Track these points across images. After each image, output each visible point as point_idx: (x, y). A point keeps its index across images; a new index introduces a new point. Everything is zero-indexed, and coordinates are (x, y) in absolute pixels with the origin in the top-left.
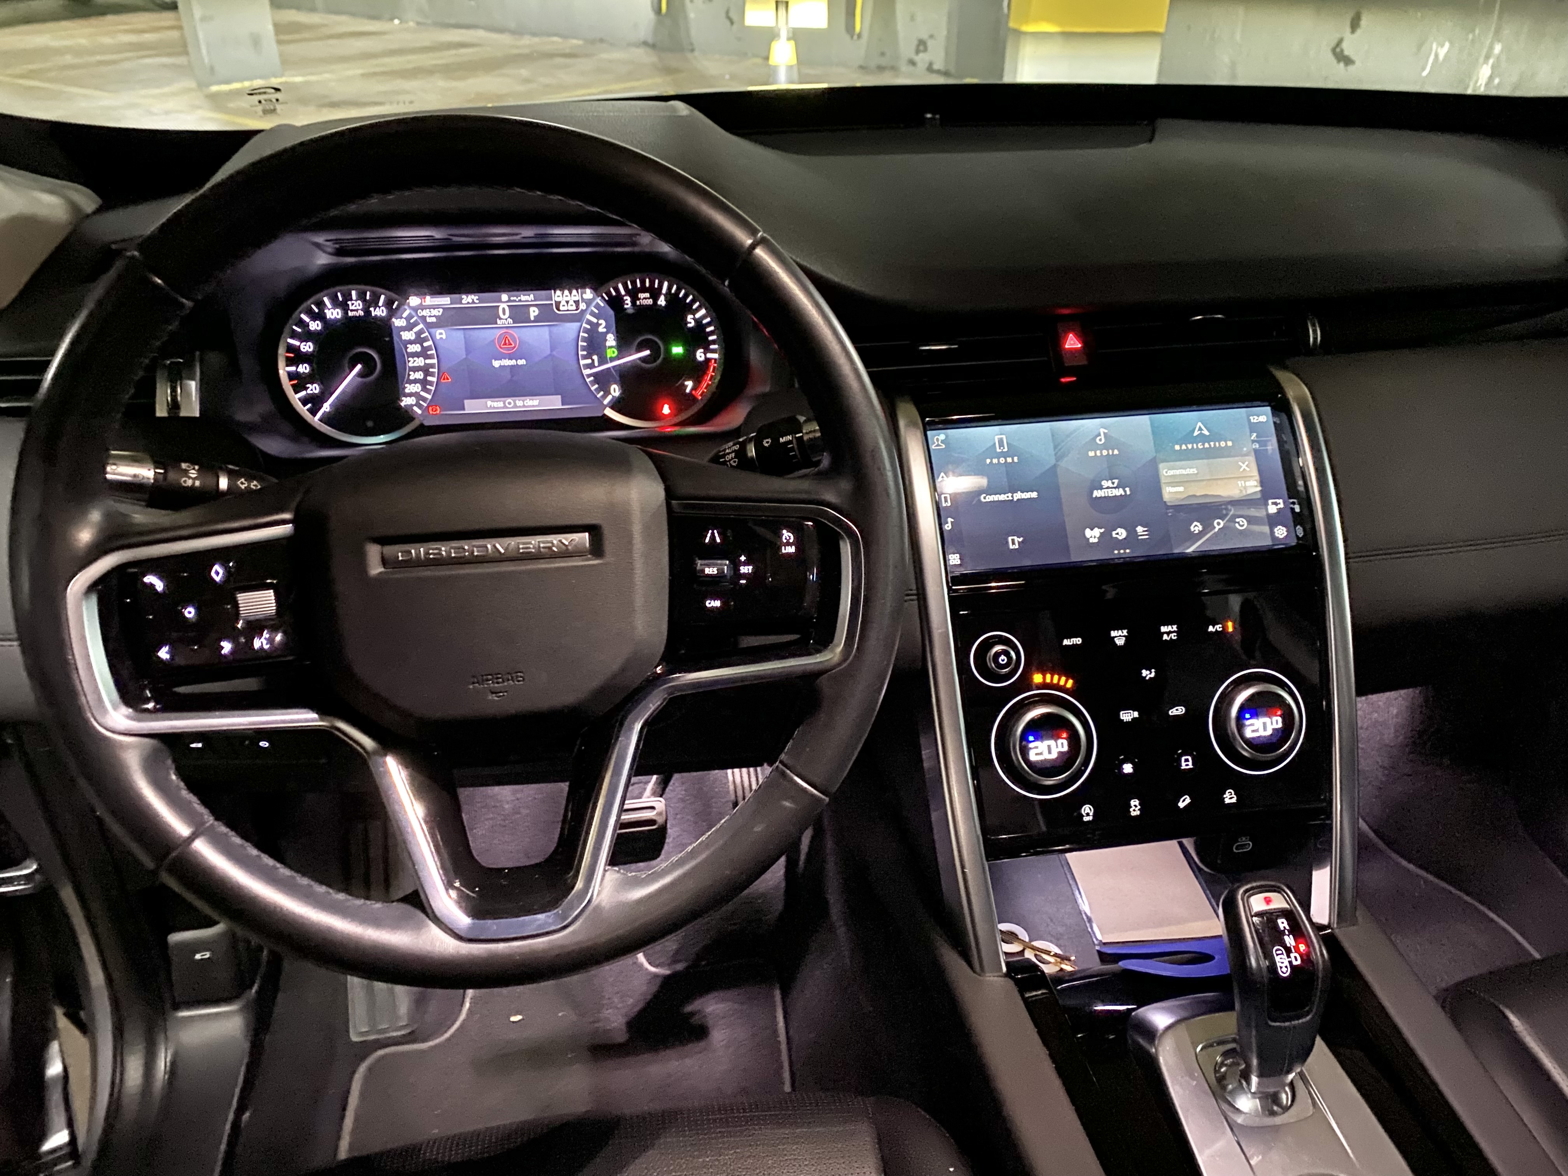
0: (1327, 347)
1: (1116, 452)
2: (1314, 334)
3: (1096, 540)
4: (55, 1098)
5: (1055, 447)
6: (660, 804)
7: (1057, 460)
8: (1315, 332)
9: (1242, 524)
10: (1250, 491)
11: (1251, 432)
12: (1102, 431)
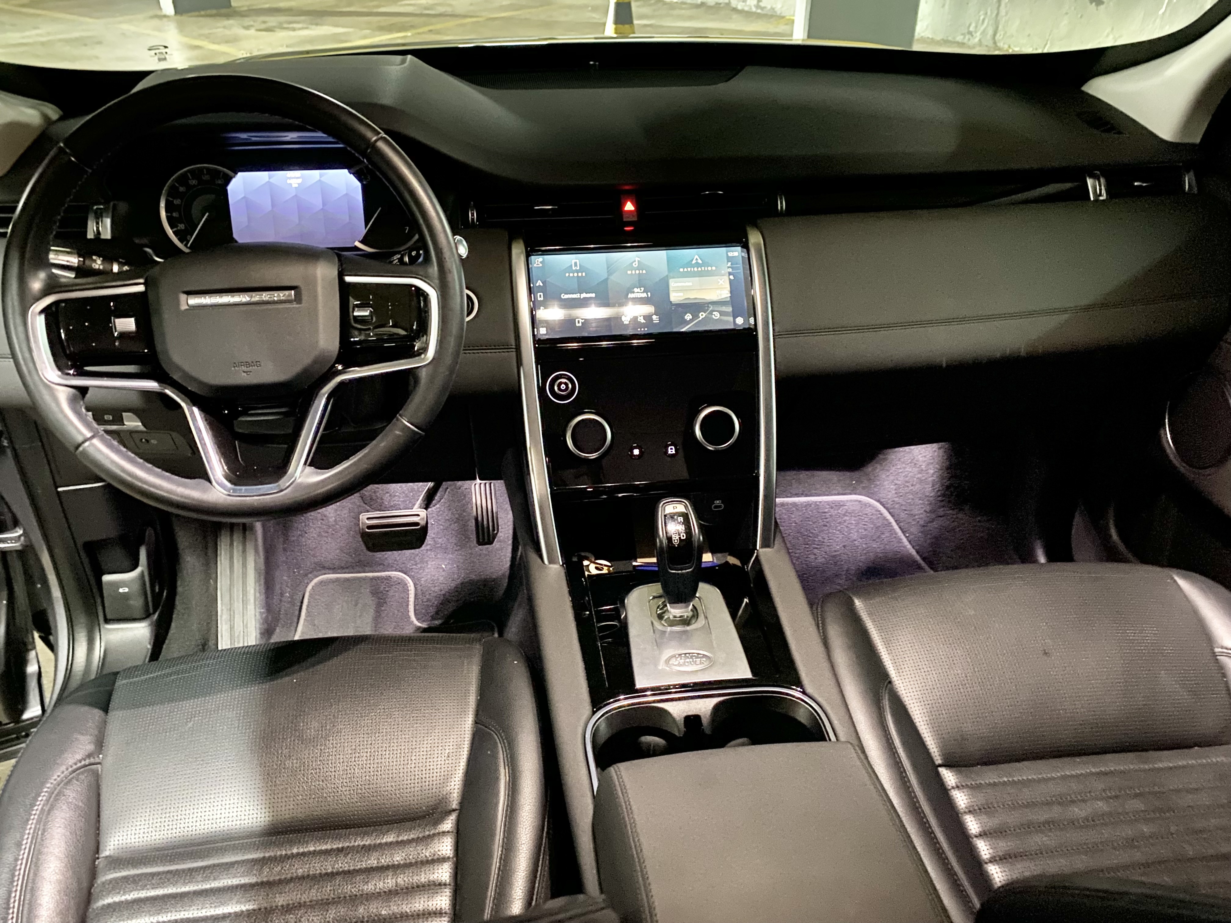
0: (790, 212)
1: (644, 272)
2: (782, 204)
3: (628, 323)
4: (32, 685)
5: (608, 268)
6: (423, 513)
7: (608, 275)
8: (781, 203)
9: (716, 315)
10: (723, 297)
11: (728, 261)
12: (637, 259)
